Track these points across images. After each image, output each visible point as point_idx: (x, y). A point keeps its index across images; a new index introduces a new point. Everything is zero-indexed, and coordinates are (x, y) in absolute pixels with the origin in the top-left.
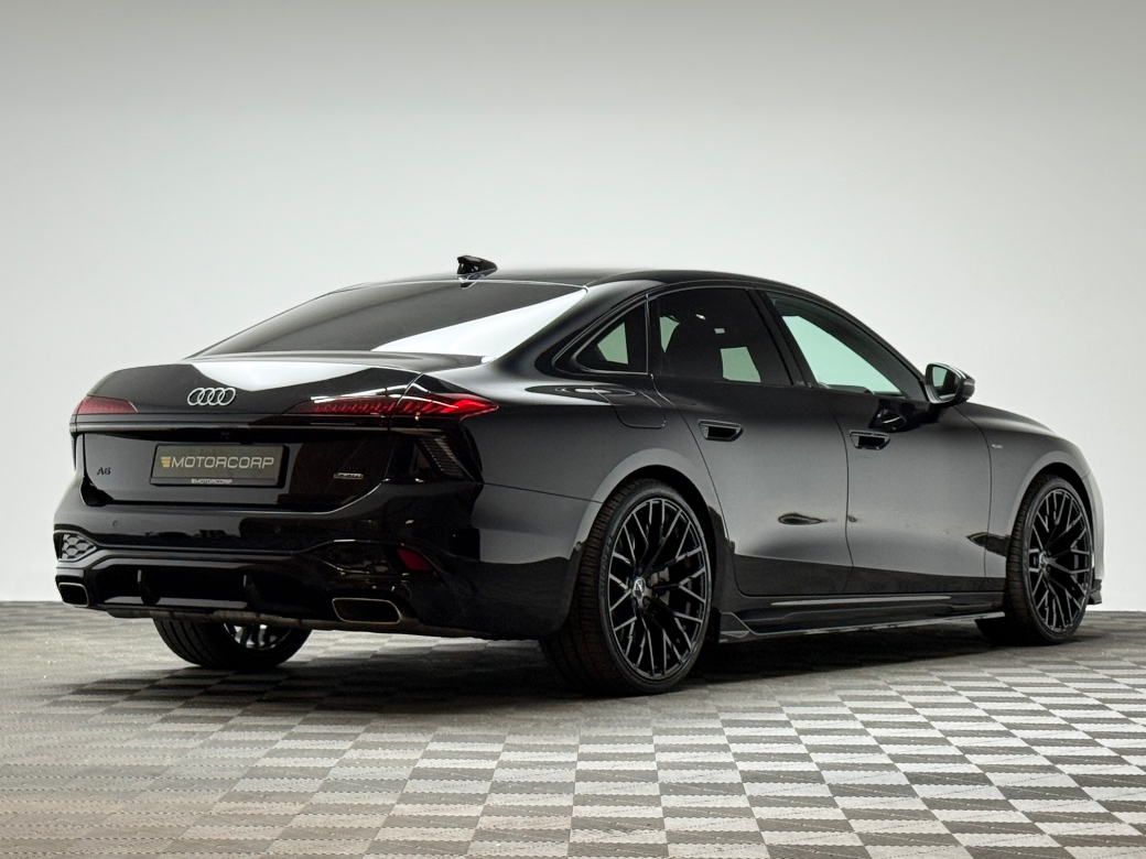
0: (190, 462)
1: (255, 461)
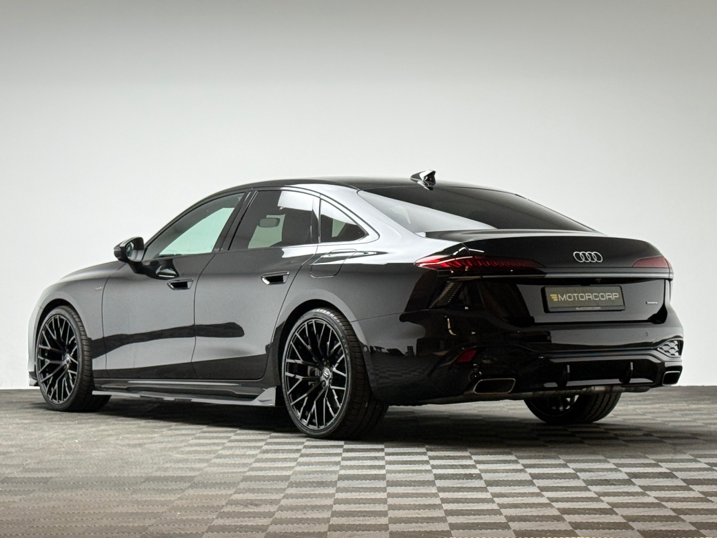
0: (570, 297)
1: (608, 295)
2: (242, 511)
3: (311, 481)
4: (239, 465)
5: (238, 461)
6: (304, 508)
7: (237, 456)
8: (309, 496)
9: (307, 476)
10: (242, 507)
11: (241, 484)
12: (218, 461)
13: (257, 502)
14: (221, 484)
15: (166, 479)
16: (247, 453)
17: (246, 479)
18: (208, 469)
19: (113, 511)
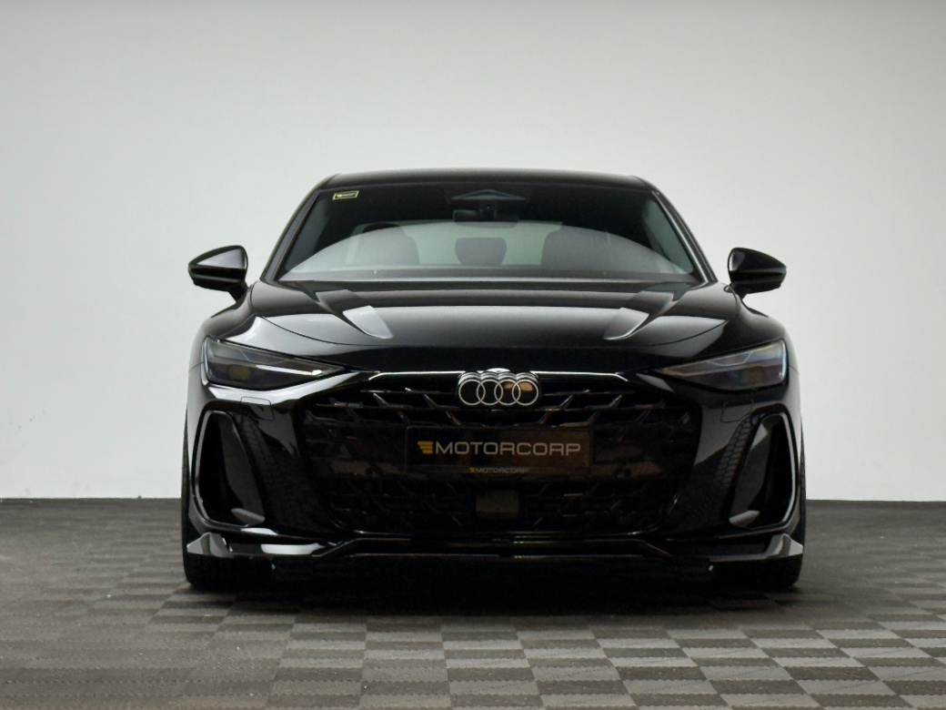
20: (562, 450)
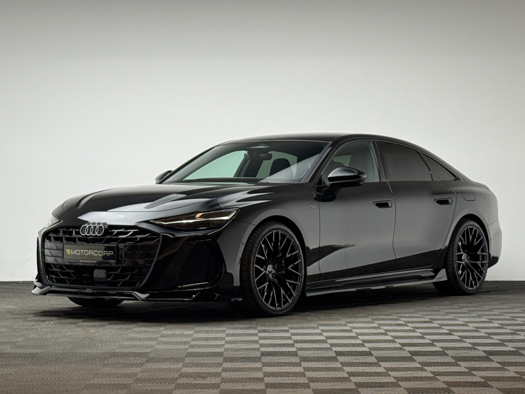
2: (193, 383)
3: (241, 356)
4: (181, 343)
5: (179, 340)
6: (241, 380)
7: (178, 335)
8: (241, 370)
9: (236, 352)
10: (192, 379)
11: (186, 359)
12: (163, 339)
13: (203, 375)
14: (170, 358)
15: (128, 355)
16: (185, 333)
17: (190, 355)
18: (157, 347)
19: (91, 383)
20: (107, 254)
